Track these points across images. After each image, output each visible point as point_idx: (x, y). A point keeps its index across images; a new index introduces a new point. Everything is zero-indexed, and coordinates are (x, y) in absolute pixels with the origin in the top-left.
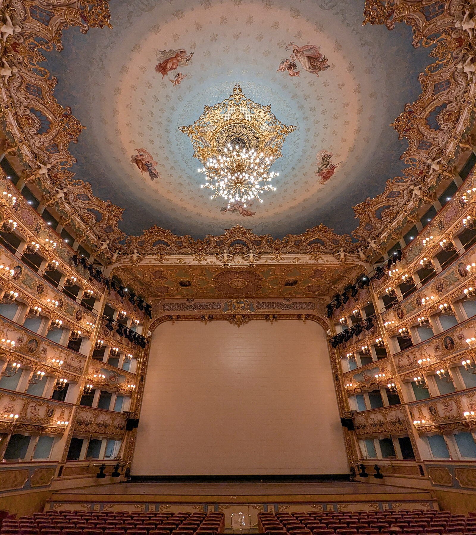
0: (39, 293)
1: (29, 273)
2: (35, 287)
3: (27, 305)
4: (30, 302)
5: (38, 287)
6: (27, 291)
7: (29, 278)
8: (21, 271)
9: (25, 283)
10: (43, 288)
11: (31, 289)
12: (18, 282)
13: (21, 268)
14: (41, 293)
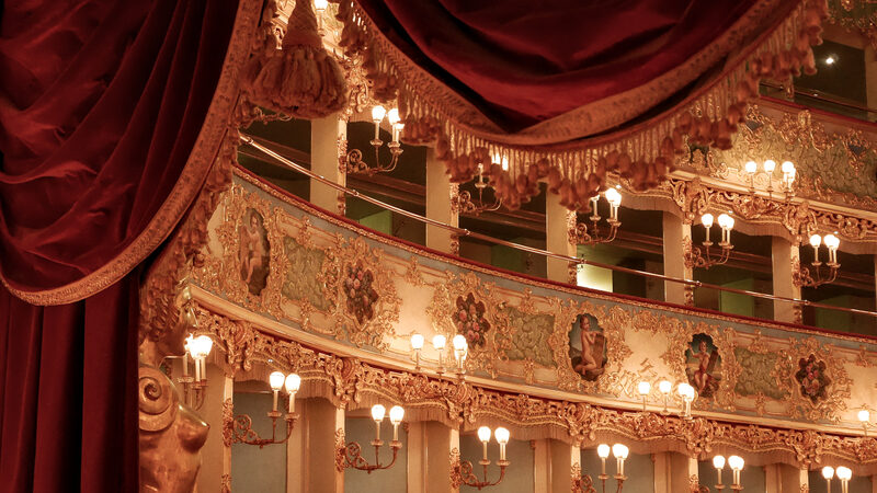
0: (814, 399)
1: (746, 340)
2: (790, 384)
3: (793, 463)
4: (798, 448)
5: (800, 376)
6: (765, 414)
7: (753, 360)
8: (714, 353)
9: (750, 387)
10: (822, 367)
11: (778, 398)
12: (721, 397)
13: (708, 339)
14: (820, 393)
